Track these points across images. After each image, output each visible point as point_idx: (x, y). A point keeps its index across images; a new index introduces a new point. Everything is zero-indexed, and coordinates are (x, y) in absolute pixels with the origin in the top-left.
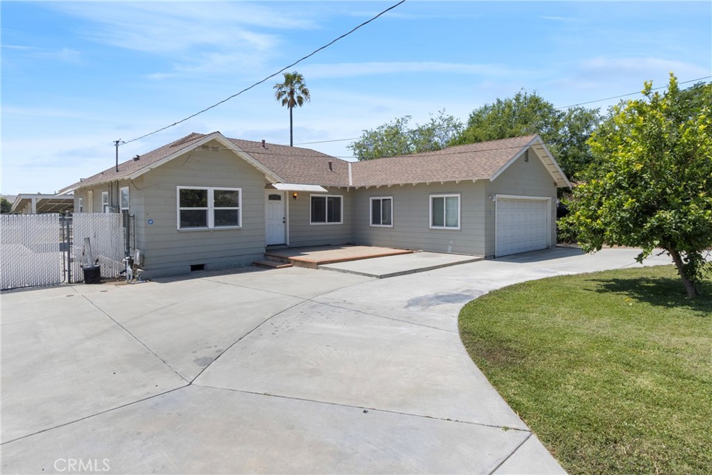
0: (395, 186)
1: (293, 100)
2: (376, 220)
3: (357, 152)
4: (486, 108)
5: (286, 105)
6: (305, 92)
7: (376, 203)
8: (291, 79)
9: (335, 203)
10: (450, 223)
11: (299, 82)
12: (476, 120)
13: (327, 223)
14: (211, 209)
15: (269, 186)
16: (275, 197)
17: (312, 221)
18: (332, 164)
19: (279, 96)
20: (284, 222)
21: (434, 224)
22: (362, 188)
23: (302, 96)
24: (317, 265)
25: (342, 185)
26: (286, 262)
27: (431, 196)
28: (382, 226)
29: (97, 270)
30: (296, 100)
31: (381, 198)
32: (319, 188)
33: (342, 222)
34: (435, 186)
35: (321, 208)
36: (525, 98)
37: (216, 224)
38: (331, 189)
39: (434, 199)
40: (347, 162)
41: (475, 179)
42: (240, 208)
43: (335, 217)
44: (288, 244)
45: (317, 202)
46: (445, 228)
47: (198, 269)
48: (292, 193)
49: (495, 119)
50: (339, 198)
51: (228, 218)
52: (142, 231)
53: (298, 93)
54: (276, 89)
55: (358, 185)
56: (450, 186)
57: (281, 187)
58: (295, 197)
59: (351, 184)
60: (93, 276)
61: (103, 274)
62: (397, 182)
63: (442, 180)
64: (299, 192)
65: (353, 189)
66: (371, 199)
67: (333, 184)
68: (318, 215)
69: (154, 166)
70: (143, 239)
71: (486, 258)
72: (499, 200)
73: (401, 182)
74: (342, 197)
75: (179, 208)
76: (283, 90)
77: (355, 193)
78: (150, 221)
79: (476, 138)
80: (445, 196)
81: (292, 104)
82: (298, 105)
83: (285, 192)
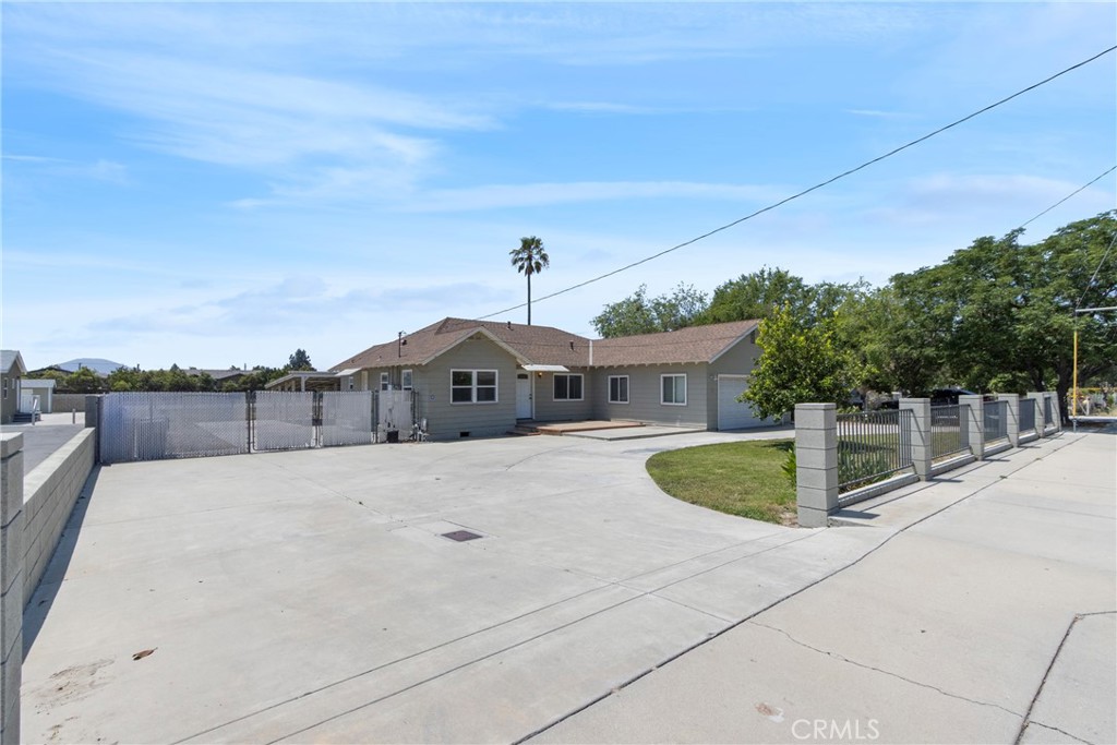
0: (631, 366)
1: (531, 266)
2: (614, 397)
3: (599, 326)
4: (731, 283)
5: (523, 271)
6: (544, 257)
7: (614, 381)
8: (529, 244)
9: (576, 381)
10: (678, 399)
11: (537, 247)
12: (720, 295)
13: (569, 400)
14: (474, 386)
15: (519, 367)
16: (523, 376)
17: (555, 398)
18: (574, 343)
19: (515, 262)
20: (530, 398)
21: (665, 401)
22: (601, 367)
23: (541, 262)
24: (561, 433)
25: (583, 364)
26: (535, 431)
27: (662, 376)
28: (619, 402)
29: (396, 433)
30: (534, 265)
31: (619, 377)
32: (561, 368)
33: (582, 399)
34: (665, 367)
35: (565, 386)
36: (770, 274)
37: (478, 399)
38: (572, 368)
39: (665, 378)
40: (588, 340)
41: (697, 361)
42: (496, 386)
43: (576, 394)
44: (535, 417)
45: (560, 380)
46: (674, 404)
47: (465, 436)
48: (537, 372)
49: (735, 297)
50: (580, 377)
51: (487, 395)
52: (426, 404)
53: (536, 257)
54: (512, 255)
55: (597, 365)
56: (677, 367)
57: (528, 368)
58: (540, 377)
59: (591, 364)
60: (393, 437)
61: (400, 438)
62: (632, 363)
63: (670, 362)
64: (544, 372)
65: (592, 368)
66: (609, 377)
67: (574, 364)
68: (560, 393)
69: (437, 355)
70: (427, 410)
71: (708, 430)
72: (721, 379)
73: (636, 363)
74: (583, 375)
75: (452, 387)
76: (520, 256)
77: (595, 372)
78: (432, 397)
79: (714, 319)
80: (673, 375)
81: (529, 271)
82: (536, 272)
83: (532, 372)
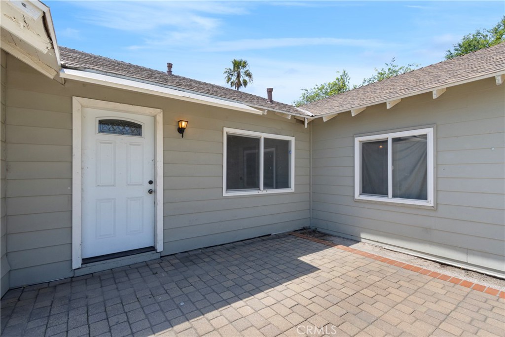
1: (239, 81)
5: (234, 86)
6: (249, 75)
8: (238, 65)
11: (244, 67)
13: (263, 191)
17: (230, 187)
20: (150, 192)
23: (247, 78)
30: (242, 81)
33: (292, 189)
43: (277, 178)
44: (160, 248)
50: (287, 142)
53: (243, 76)
55: (327, 113)
58: (181, 131)
59: (311, 115)
66: (358, 141)
74: (292, 139)
81: (238, 85)
82: (243, 86)
